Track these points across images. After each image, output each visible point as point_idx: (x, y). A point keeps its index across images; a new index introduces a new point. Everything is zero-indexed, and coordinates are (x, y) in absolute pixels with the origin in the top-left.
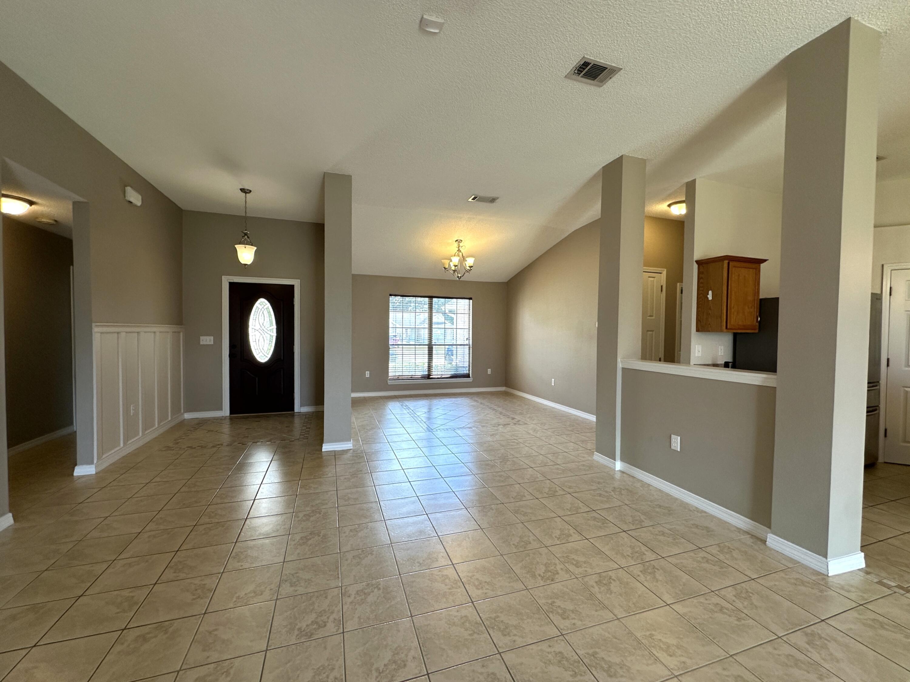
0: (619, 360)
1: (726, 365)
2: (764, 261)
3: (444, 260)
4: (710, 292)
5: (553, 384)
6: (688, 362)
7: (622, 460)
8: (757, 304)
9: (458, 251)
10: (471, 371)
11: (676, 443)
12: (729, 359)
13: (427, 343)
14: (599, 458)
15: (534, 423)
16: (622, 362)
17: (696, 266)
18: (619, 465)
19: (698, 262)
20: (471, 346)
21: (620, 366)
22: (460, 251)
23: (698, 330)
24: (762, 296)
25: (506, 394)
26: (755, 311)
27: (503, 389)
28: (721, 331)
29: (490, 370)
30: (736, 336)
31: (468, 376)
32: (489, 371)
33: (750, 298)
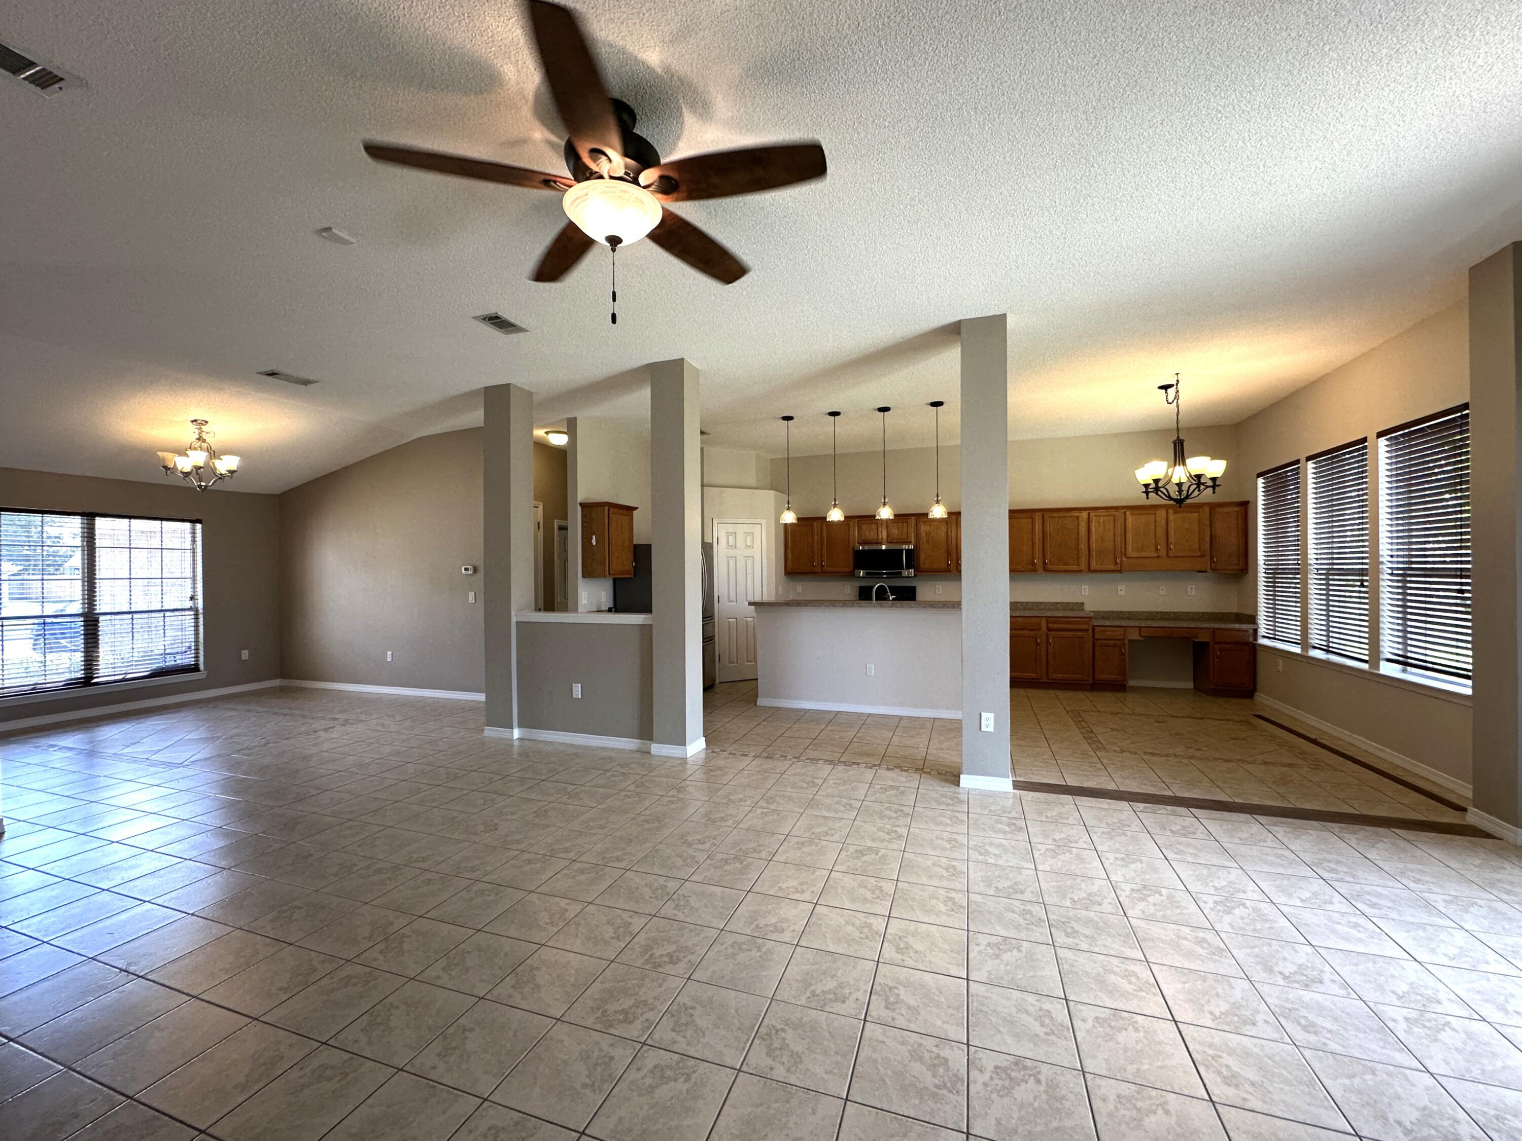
0: (513, 613)
1: (610, 610)
2: (636, 508)
3: (165, 454)
4: (594, 537)
5: (389, 660)
6: (575, 610)
7: (520, 726)
8: (632, 548)
9: (199, 439)
10: (201, 659)
11: (577, 691)
12: (611, 606)
13: (80, 611)
14: (491, 732)
15: (374, 717)
16: (516, 615)
17: (579, 509)
18: (516, 733)
19: (580, 504)
20: (201, 611)
21: (514, 619)
22: (204, 441)
23: (583, 576)
24: (635, 542)
25: (283, 691)
26: (630, 556)
27: (277, 683)
28: (605, 577)
29: (247, 652)
30: (615, 581)
31: (195, 668)
32: (245, 654)
33: (627, 544)
